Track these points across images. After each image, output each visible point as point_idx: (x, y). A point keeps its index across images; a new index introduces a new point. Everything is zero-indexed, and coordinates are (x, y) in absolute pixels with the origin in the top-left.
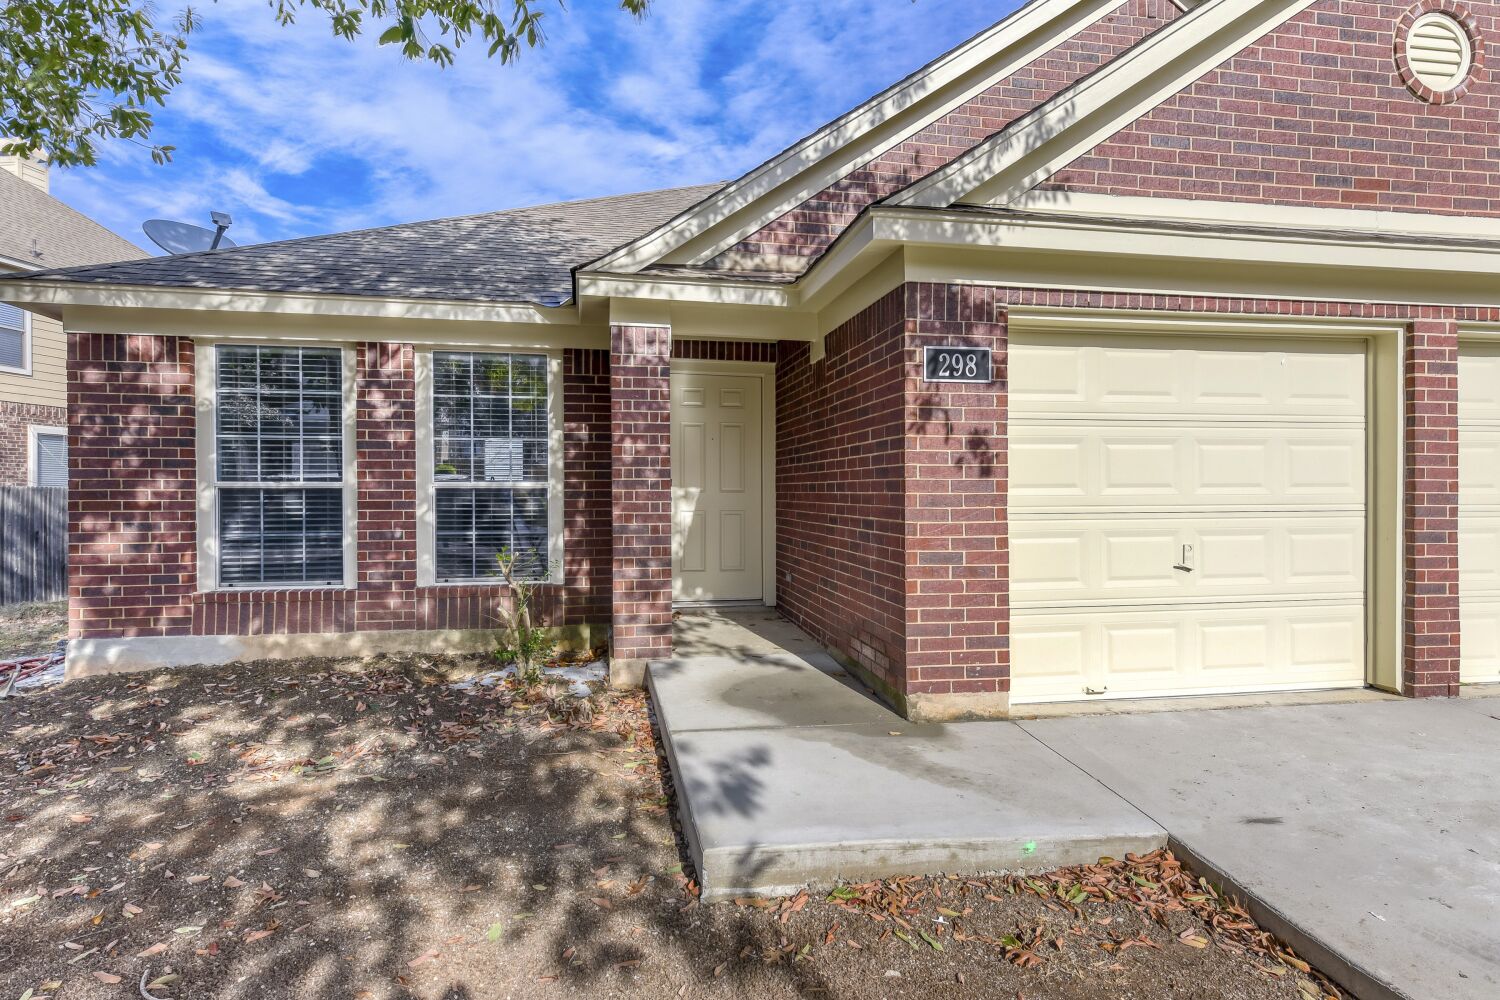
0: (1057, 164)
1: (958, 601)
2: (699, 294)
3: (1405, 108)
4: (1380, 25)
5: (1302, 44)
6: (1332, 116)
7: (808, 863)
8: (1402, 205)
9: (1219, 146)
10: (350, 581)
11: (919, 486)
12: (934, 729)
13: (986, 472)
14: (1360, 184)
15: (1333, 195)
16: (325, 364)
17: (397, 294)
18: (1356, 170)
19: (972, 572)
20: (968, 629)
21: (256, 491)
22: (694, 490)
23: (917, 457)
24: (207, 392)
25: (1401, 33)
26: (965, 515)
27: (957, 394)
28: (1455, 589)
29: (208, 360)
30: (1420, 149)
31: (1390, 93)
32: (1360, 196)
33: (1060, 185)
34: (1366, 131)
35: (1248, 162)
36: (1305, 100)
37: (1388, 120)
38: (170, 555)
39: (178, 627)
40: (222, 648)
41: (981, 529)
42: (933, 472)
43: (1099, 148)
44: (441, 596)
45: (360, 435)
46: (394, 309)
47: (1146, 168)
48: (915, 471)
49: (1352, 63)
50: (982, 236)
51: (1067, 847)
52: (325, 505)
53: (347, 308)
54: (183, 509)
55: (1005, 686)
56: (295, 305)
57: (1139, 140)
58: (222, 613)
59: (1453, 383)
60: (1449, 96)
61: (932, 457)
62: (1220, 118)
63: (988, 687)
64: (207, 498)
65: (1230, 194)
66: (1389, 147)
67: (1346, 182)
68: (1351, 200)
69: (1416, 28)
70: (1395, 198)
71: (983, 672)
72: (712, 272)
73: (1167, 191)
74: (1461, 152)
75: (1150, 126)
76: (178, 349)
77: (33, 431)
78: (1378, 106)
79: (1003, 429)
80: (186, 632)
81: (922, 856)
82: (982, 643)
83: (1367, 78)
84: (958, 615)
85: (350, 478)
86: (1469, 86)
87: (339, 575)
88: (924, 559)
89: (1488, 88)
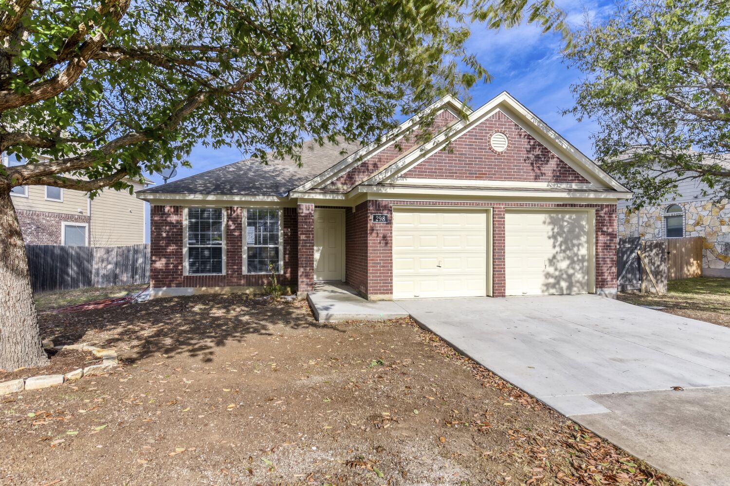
0: (403, 172)
1: (380, 273)
2: (321, 197)
3: (491, 156)
4: (484, 136)
5: (464, 141)
6: (472, 158)
7: (339, 317)
8: (491, 179)
9: (444, 166)
10: (224, 273)
11: (371, 247)
12: (374, 302)
13: (386, 243)
14: (479, 174)
15: (473, 177)
16: (218, 214)
17: (238, 194)
18: (479, 171)
19: (384, 266)
20: (383, 280)
21: (198, 248)
22: (321, 248)
23: (371, 240)
24: (186, 223)
25: (489, 138)
26: (382, 253)
27: (380, 226)
28: (504, 271)
29: (186, 211)
30: (495, 165)
31: (487, 152)
32: (480, 177)
33: (405, 176)
34: (481, 161)
35: (451, 170)
36: (466, 154)
37: (487, 159)
38: (176, 266)
39: (178, 285)
40: (190, 291)
41: (386, 257)
42: (374, 243)
43: (414, 168)
44: (247, 277)
45: (227, 232)
46: (237, 198)
47: (426, 172)
48: (370, 243)
49: (477, 145)
50: (383, 191)
51: (389, 316)
52: (217, 252)
53: (225, 198)
54: (178, 255)
55: (392, 293)
56: (211, 198)
57: (424, 165)
58: (190, 282)
59: (504, 221)
60: (502, 153)
61: (374, 240)
62: (444, 160)
63: (388, 293)
64: (185, 250)
65: (447, 177)
66: (487, 165)
67: (476, 174)
68: (477, 178)
69: (493, 136)
70: (488, 177)
71: (386, 290)
72: (325, 191)
73: (431, 177)
74: (506, 166)
75: (427, 162)
76: (177, 210)
77: (63, 224)
78: (484, 155)
79: (391, 233)
80: (180, 286)
81: (361, 316)
82: (386, 283)
83: (481, 149)
84: (381, 276)
85: (224, 246)
86: (507, 150)
87: (220, 271)
88: (372, 263)
89: (513, 150)
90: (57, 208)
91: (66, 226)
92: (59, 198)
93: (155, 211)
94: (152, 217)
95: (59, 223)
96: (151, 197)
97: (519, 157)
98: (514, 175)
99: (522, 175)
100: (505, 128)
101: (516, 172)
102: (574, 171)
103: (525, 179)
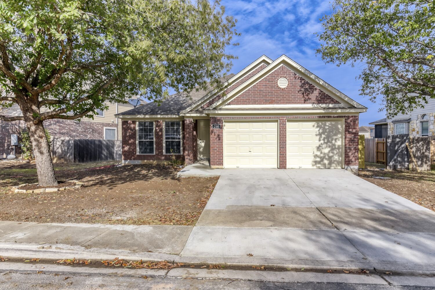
0: (228, 102)
1: (217, 155)
2: (195, 115)
3: (278, 91)
4: (274, 80)
5: (262, 84)
6: (267, 92)
7: (186, 175)
8: (278, 103)
9: (251, 98)
10: (154, 154)
11: (212, 141)
12: (213, 169)
13: (219, 139)
14: (271, 101)
15: (267, 103)
16: (151, 123)
17: (160, 114)
18: (270, 99)
19: (218, 151)
20: (218, 158)
21: (143, 141)
23: (212, 137)
24: (137, 128)
25: (277, 81)
26: (217, 144)
27: (216, 130)
28: (286, 154)
29: (137, 123)
30: (280, 96)
31: (276, 89)
33: (229, 104)
34: (272, 94)
35: (254, 99)
36: (263, 91)
37: (275, 92)
38: (133, 150)
39: (134, 159)
40: (139, 162)
41: (219, 146)
42: (213, 139)
43: (234, 99)
44: (165, 156)
45: (156, 133)
46: (159, 116)
47: (241, 101)
48: (211, 139)
49: (270, 85)
50: (216, 112)
51: (210, 175)
52: (151, 143)
53: (153, 116)
54: (134, 143)
55: (222, 165)
56: (147, 116)
57: (240, 98)
58: (139, 158)
59: (286, 127)
60: (284, 88)
61: (213, 137)
62: (251, 94)
63: (220, 165)
64: (137, 142)
65: (253, 104)
66: (275, 96)
67: (269, 101)
68: (270, 103)
69: (279, 80)
70: (276, 103)
71: (220, 163)
72: (197, 111)
73: (244, 104)
74: (286, 96)
75: (241, 96)
76: (134, 122)
77: (105, 128)
78: (274, 91)
79: (222, 134)
80: (135, 160)
81: (197, 175)
82: (219, 160)
83: (272, 87)
84: (217, 156)
85: (154, 140)
86: (288, 87)
87: (153, 152)
88: (213, 149)
89: (291, 87)
90: (102, 120)
91: (106, 129)
92: (103, 115)
93: (124, 124)
94: (122, 126)
95: (102, 128)
96: (121, 117)
97: (295, 90)
98: (292, 101)
99: (297, 101)
100: (287, 75)
101: (293, 99)
102: (330, 97)
103: (299, 103)
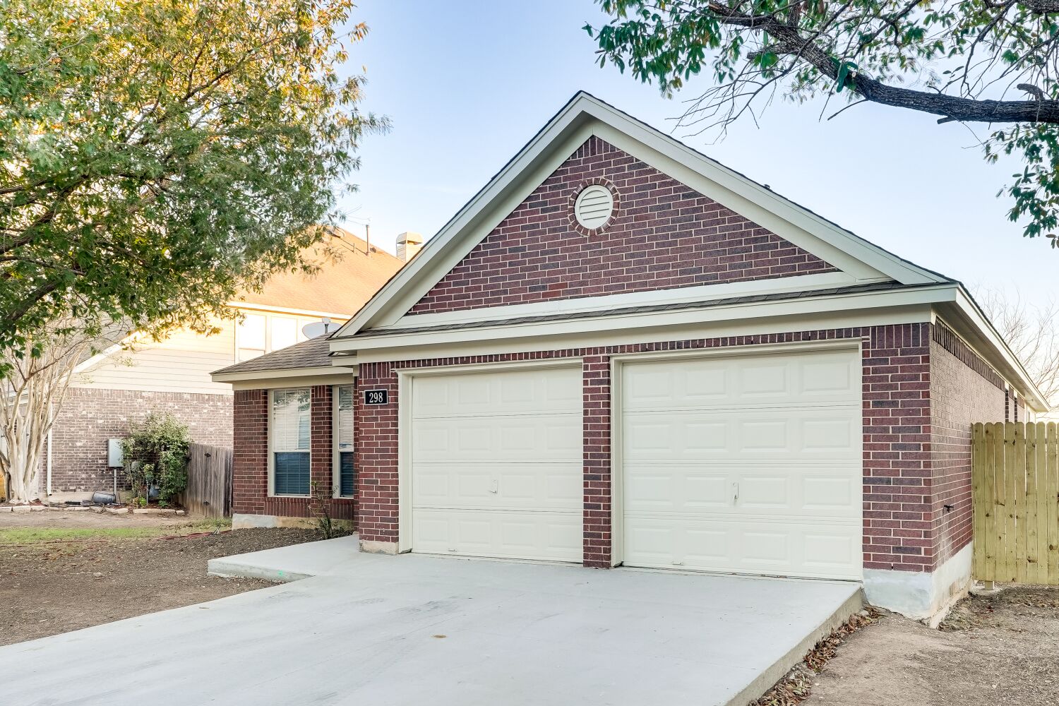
0: (411, 305)
1: (377, 501)
3: (576, 241)
4: (561, 201)
6: (537, 254)
8: (575, 294)
9: (482, 281)
10: (310, 495)
14: (551, 287)
15: (538, 295)
18: (550, 280)
19: (382, 488)
20: (380, 514)
25: (573, 203)
26: (380, 463)
27: (375, 410)
28: (607, 506)
29: (272, 395)
30: (585, 262)
31: (568, 236)
32: (552, 294)
33: (416, 312)
34: (554, 258)
35: (495, 286)
36: (524, 249)
37: (567, 250)
41: (385, 470)
43: (430, 292)
47: (451, 297)
49: (547, 224)
55: (396, 540)
57: (448, 285)
59: (605, 390)
60: (599, 230)
62: (483, 267)
63: (390, 540)
64: (270, 457)
65: (489, 304)
66: (568, 264)
67: (544, 288)
68: (548, 296)
69: (581, 197)
70: (569, 292)
71: (386, 533)
73: (459, 307)
74: (609, 259)
75: (453, 277)
76: (263, 394)
78: (562, 243)
79: (394, 425)
81: (255, 571)
82: (386, 520)
84: (377, 507)
85: (310, 448)
86: (612, 221)
87: (308, 490)
89: (625, 220)
97: (640, 233)
98: (629, 278)
99: (648, 276)
100: (608, 172)
101: (633, 270)
102: (788, 244)
103: (656, 283)
